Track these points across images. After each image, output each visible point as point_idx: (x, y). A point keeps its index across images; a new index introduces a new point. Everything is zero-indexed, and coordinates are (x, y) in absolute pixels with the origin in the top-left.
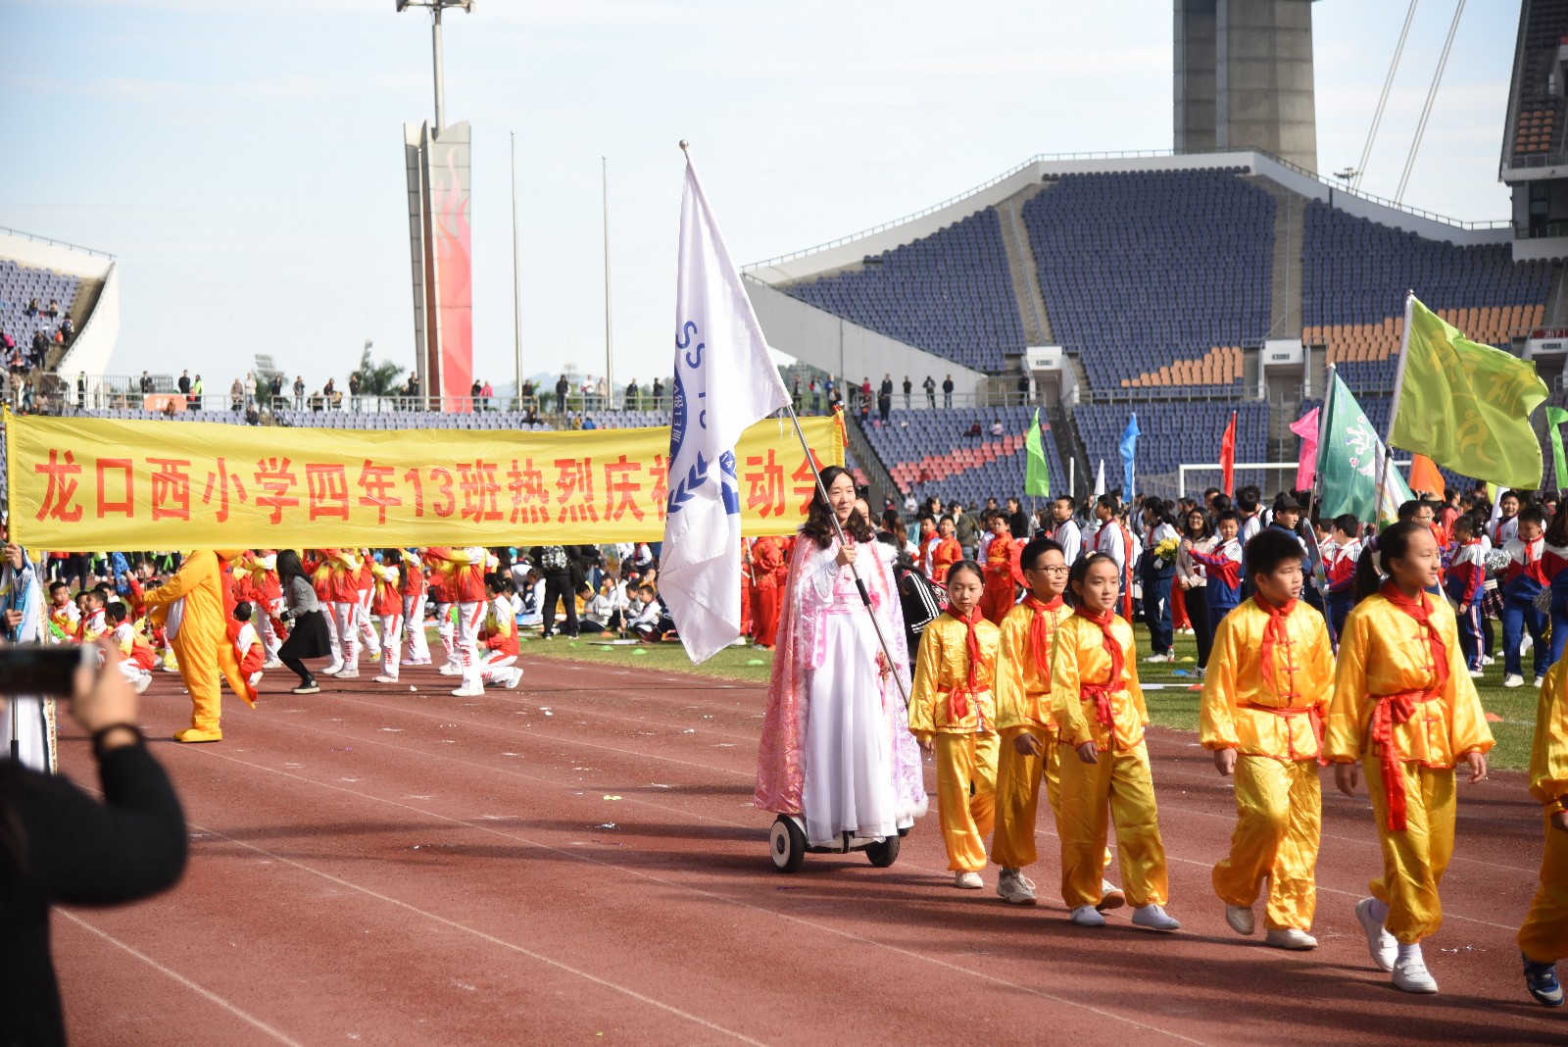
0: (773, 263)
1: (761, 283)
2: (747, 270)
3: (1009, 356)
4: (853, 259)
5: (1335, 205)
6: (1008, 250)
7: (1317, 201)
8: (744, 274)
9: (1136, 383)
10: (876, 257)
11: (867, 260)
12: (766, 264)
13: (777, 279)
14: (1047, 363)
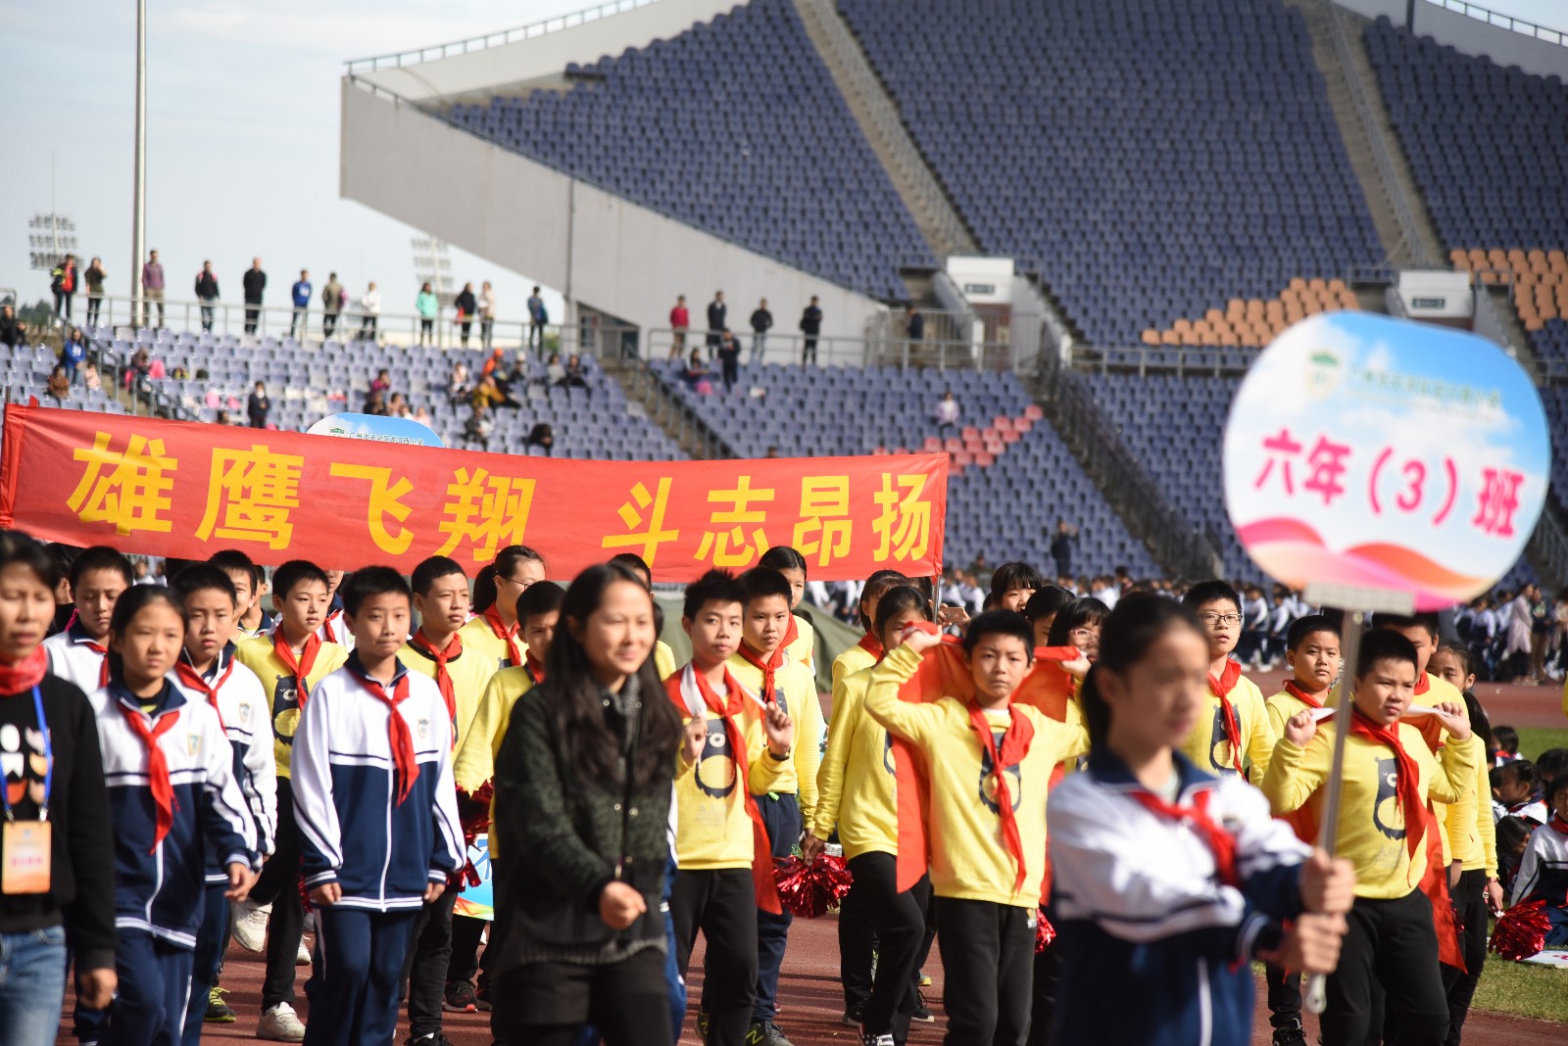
0: (405, 61)
1: (390, 98)
2: (357, 69)
3: (908, 273)
4: (546, 67)
5: (1420, 29)
6: (834, 73)
7: (1383, 20)
8: (353, 78)
9: (1169, 337)
10: (589, 66)
11: (572, 72)
12: (393, 62)
13: (416, 92)
14: (986, 289)
